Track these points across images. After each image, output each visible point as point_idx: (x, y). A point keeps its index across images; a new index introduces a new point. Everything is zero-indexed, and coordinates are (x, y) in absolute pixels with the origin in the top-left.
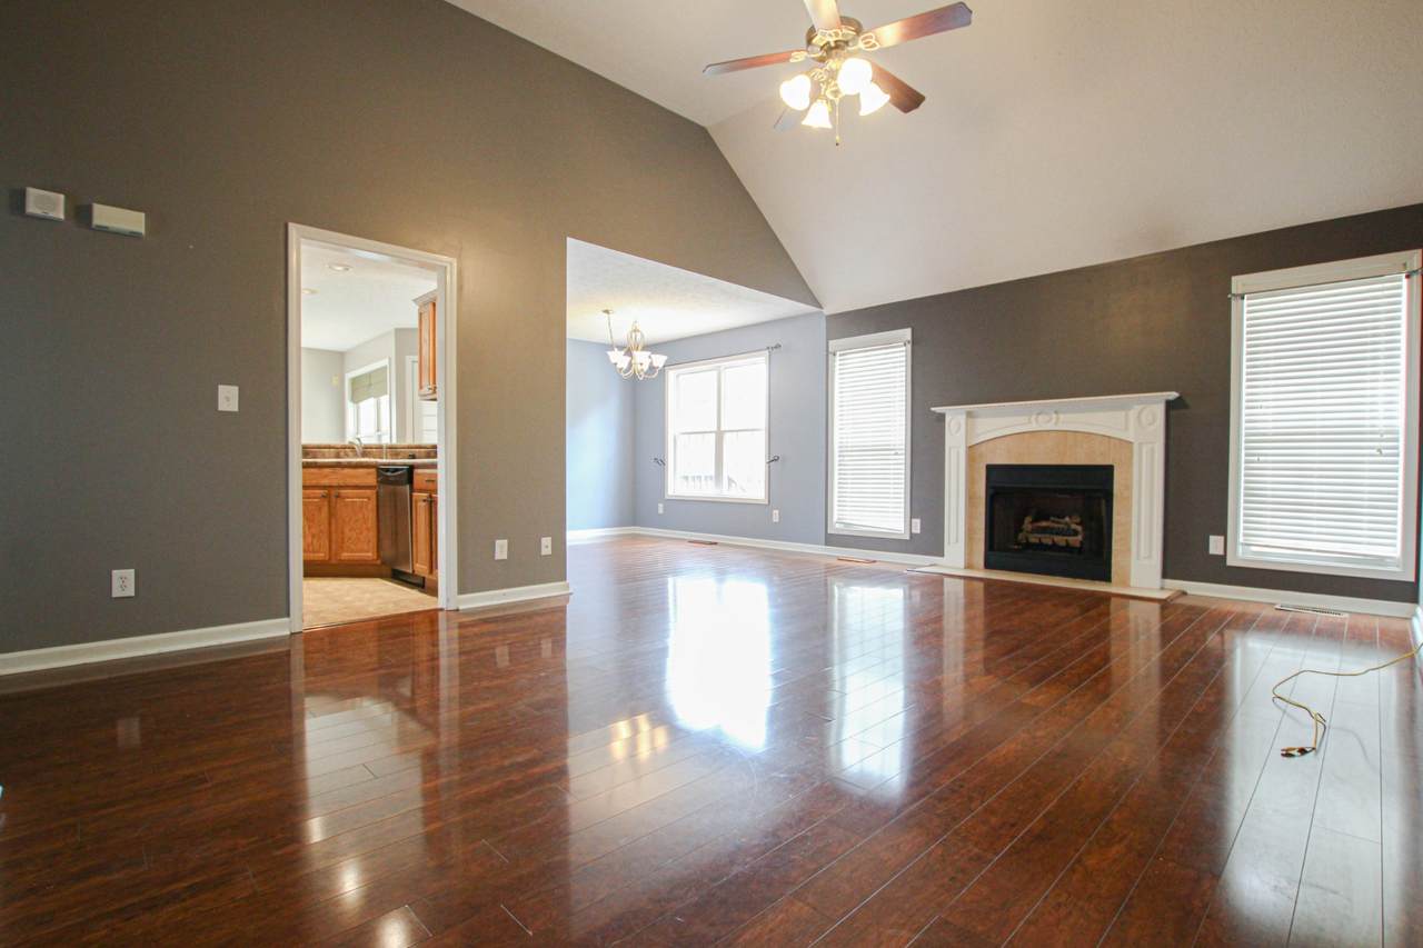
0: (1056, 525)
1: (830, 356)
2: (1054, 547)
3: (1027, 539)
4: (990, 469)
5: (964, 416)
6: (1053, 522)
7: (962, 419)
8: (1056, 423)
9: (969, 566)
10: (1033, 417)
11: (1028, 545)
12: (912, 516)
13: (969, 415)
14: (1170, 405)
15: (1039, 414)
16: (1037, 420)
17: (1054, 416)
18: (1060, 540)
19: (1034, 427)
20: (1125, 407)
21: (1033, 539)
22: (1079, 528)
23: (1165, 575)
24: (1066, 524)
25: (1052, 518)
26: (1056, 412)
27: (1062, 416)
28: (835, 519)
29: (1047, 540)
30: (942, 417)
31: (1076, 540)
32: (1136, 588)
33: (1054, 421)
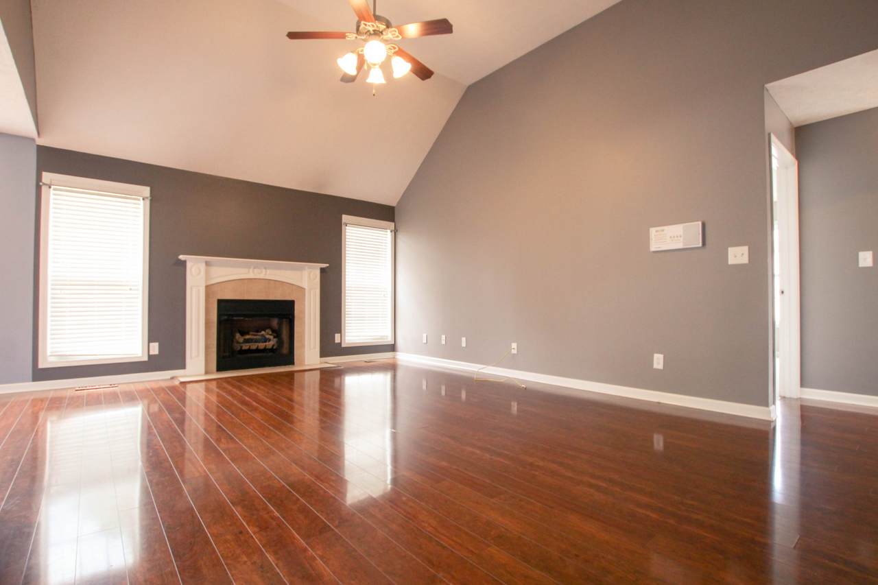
0: (255, 337)
1: (44, 189)
2: (258, 351)
3: (241, 347)
4: (220, 302)
5: (204, 264)
6: (252, 335)
7: (203, 266)
8: (266, 274)
9: (207, 373)
10: (251, 270)
11: (242, 352)
12: (150, 341)
13: (207, 264)
14: (322, 270)
15: (255, 268)
16: (253, 272)
17: (264, 270)
18: (261, 346)
19: (251, 276)
20: (301, 269)
21: (246, 347)
22: (271, 337)
23: (321, 356)
24: (262, 335)
25: (251, 333)
26: (265, 268)
27: (268, 271)
28: (49, 354)
29: (254, 346)
30: (184, 263)
31: (269, 345)
32: (308, 365)
33: (264, 273)
